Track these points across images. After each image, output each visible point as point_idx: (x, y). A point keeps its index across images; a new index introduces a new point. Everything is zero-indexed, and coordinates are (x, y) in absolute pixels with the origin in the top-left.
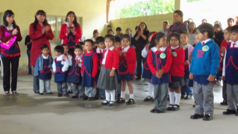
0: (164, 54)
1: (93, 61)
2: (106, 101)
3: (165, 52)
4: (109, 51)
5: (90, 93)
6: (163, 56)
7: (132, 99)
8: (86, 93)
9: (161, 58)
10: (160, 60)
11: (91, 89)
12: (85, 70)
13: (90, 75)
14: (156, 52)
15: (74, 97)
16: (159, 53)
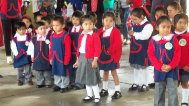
0: (170, 44)
1: (64, 45)
2: (88, 96)
3: (171, 41)
4: (88, 36)
5: (62, 83)
6: (169, 46)
7: (118, 92)
8: (56, 83)
9: (166, 49)
10: (165, 51)
11: (62, 78)
12: (55, 55)
13: (61, 62)
14: (159, 41)
15: (40, 87)
16: (163, 42)
